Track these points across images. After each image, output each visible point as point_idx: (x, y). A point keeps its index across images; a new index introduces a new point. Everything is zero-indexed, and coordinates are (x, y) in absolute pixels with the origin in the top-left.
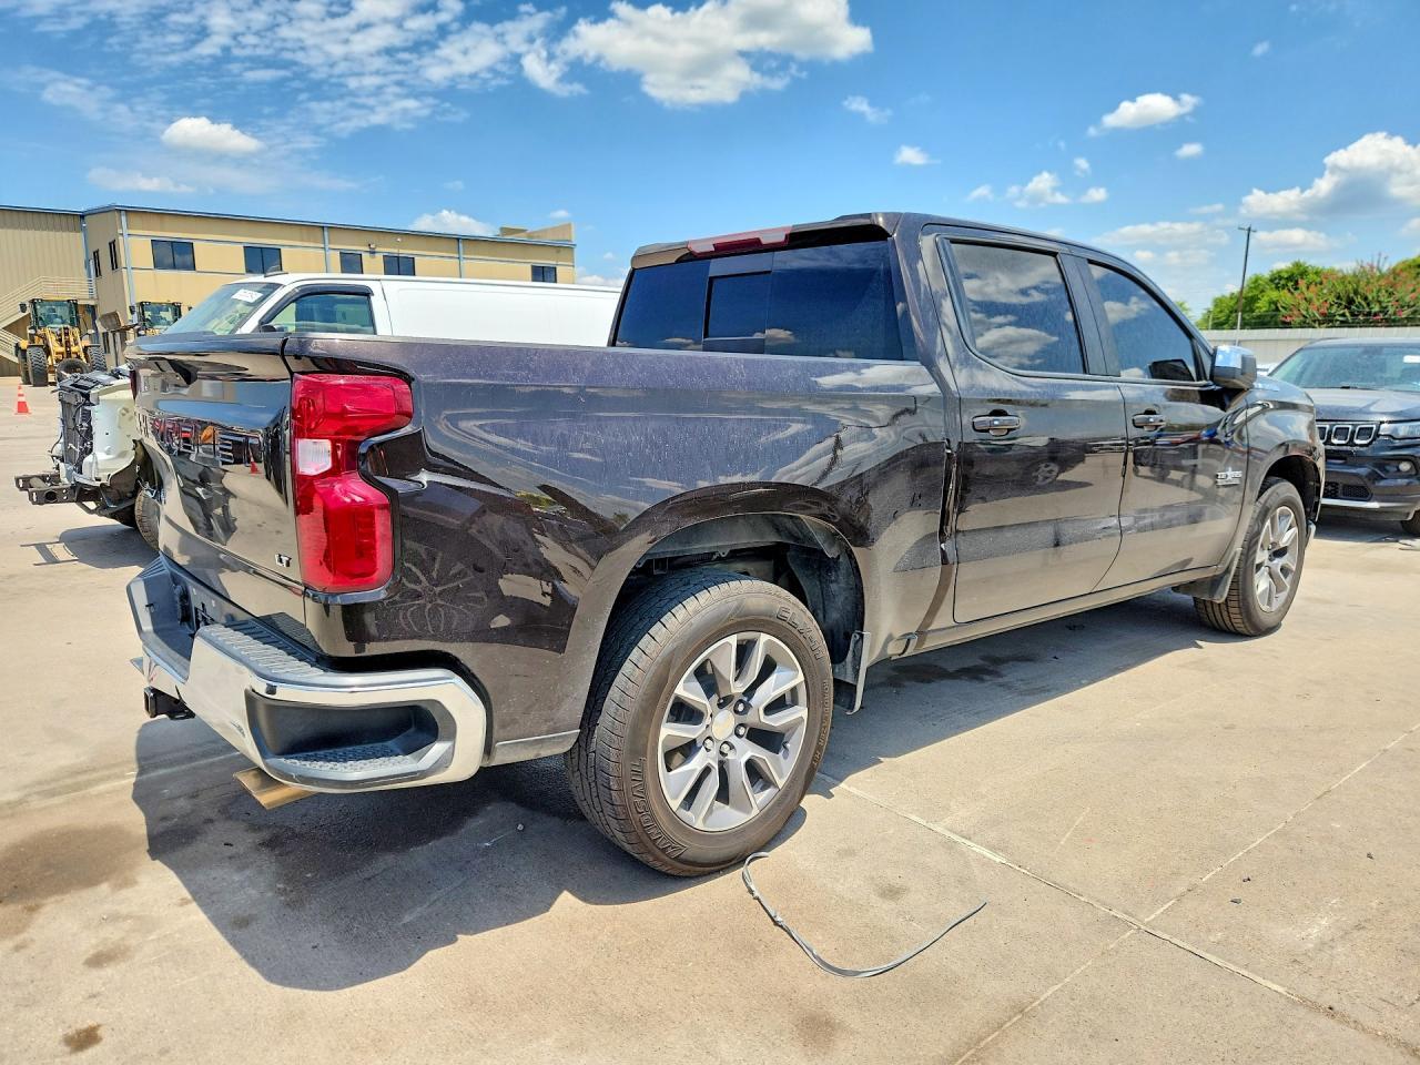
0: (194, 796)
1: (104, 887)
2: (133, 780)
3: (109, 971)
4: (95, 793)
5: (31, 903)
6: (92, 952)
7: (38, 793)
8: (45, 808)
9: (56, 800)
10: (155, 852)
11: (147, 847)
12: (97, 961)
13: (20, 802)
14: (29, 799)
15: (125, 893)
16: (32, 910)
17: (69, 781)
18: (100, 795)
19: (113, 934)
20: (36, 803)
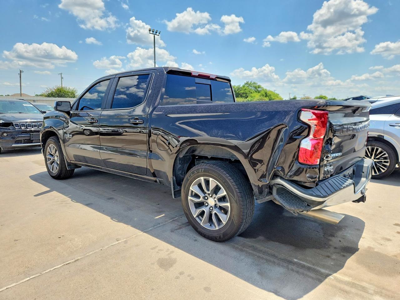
0: (328, 257)
1: (376, 250)
2: (335, 275)
3: (388, 237)
4: (351, 278)
5: (395, 258)
6: (389, 242)
7: (368, 293)
8: (371, 284)
9: (364, 284)
10: (357, 250)
11: (357, 252)
12: (389, 240)
13: (376, 293)
14: (372, 292)
15: (372, 246)
16: (395, 256)
17: (353, 290)
18: (350, 276)
19: (382, 242)
20: (371, 288)
